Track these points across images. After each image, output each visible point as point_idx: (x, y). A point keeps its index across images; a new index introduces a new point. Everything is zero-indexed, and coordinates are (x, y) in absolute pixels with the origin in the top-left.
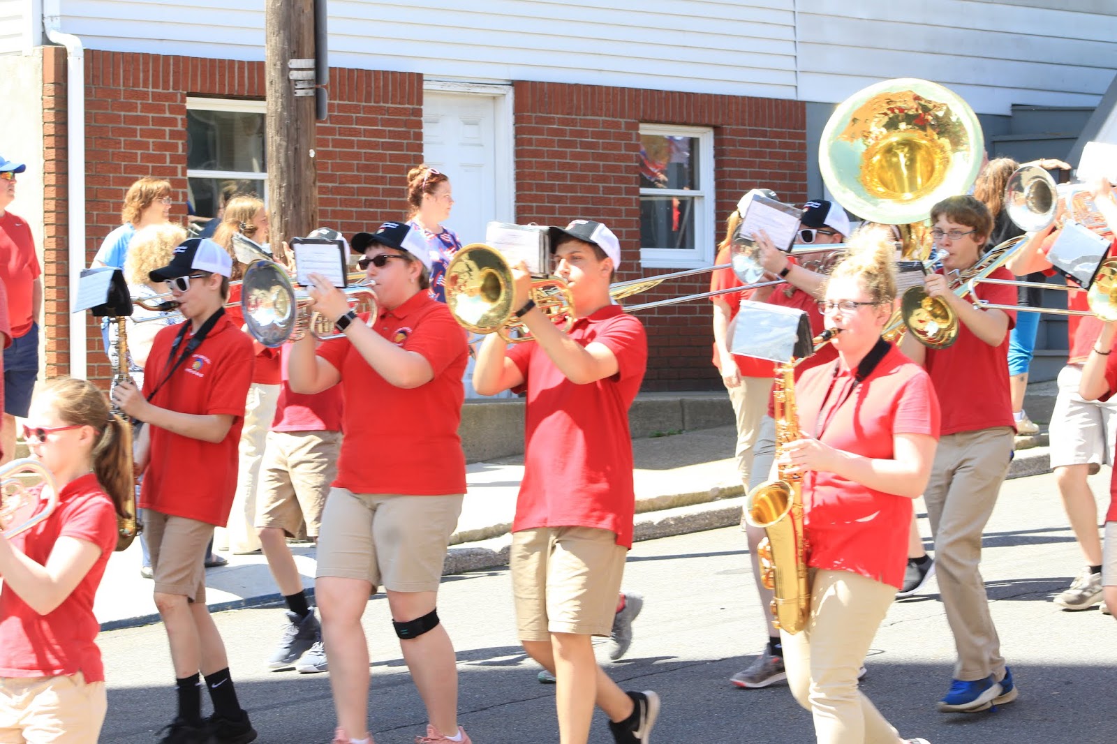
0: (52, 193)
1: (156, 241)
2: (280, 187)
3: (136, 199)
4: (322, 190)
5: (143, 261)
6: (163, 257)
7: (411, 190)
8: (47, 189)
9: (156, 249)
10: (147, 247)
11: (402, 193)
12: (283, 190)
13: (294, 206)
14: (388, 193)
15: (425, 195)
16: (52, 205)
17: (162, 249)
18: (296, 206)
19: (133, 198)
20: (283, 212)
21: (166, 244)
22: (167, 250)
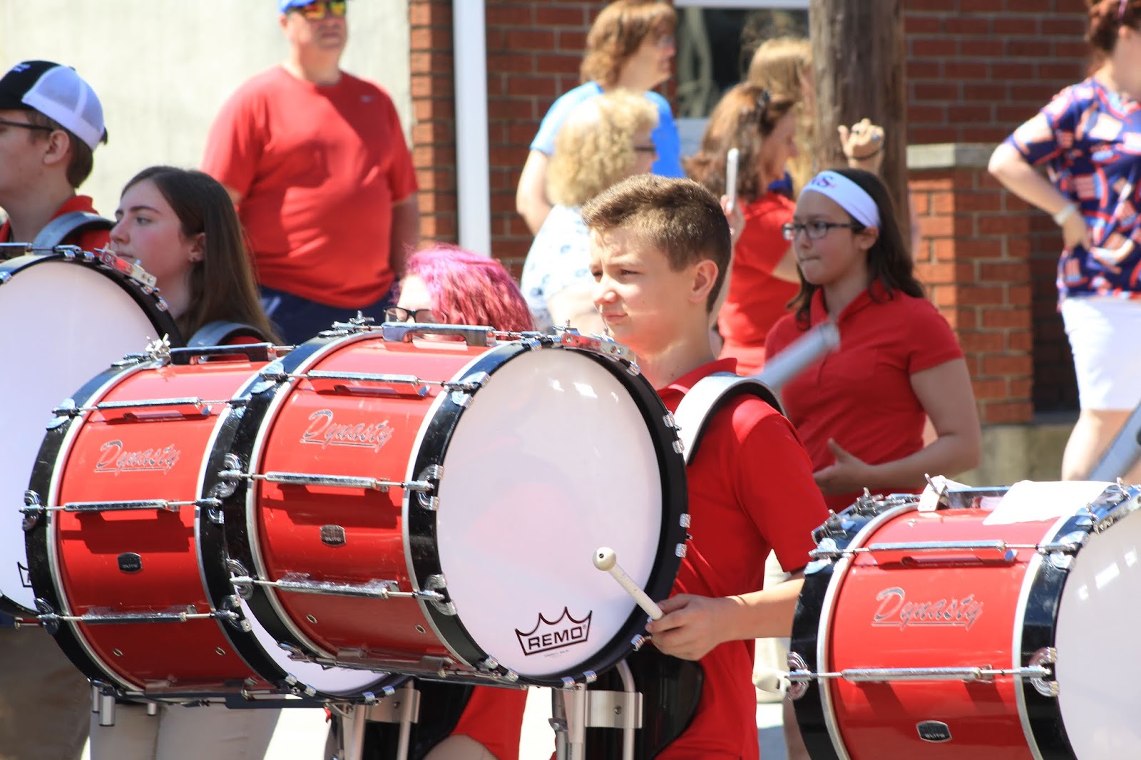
0: (425, 40)
1: (603, 127)
2: (832, 22)
3: (613, 39)
4: (912, 25)
5: (580, 164)
6: (615, 157)
7: (1095, 22)
8: (416, 33)
9: (603, 142)
10: (589, 138)
11: (1079, 28)
12: (838, 28)
13: (860, 57)
14: (1052, 27)
15: (1123, 31)
16: (425, 63)
17: (613, 142)
18: (864, 57)
19: (606, 36)
20: (838, 67)
21: (620, 131)
22: (623, 144)
